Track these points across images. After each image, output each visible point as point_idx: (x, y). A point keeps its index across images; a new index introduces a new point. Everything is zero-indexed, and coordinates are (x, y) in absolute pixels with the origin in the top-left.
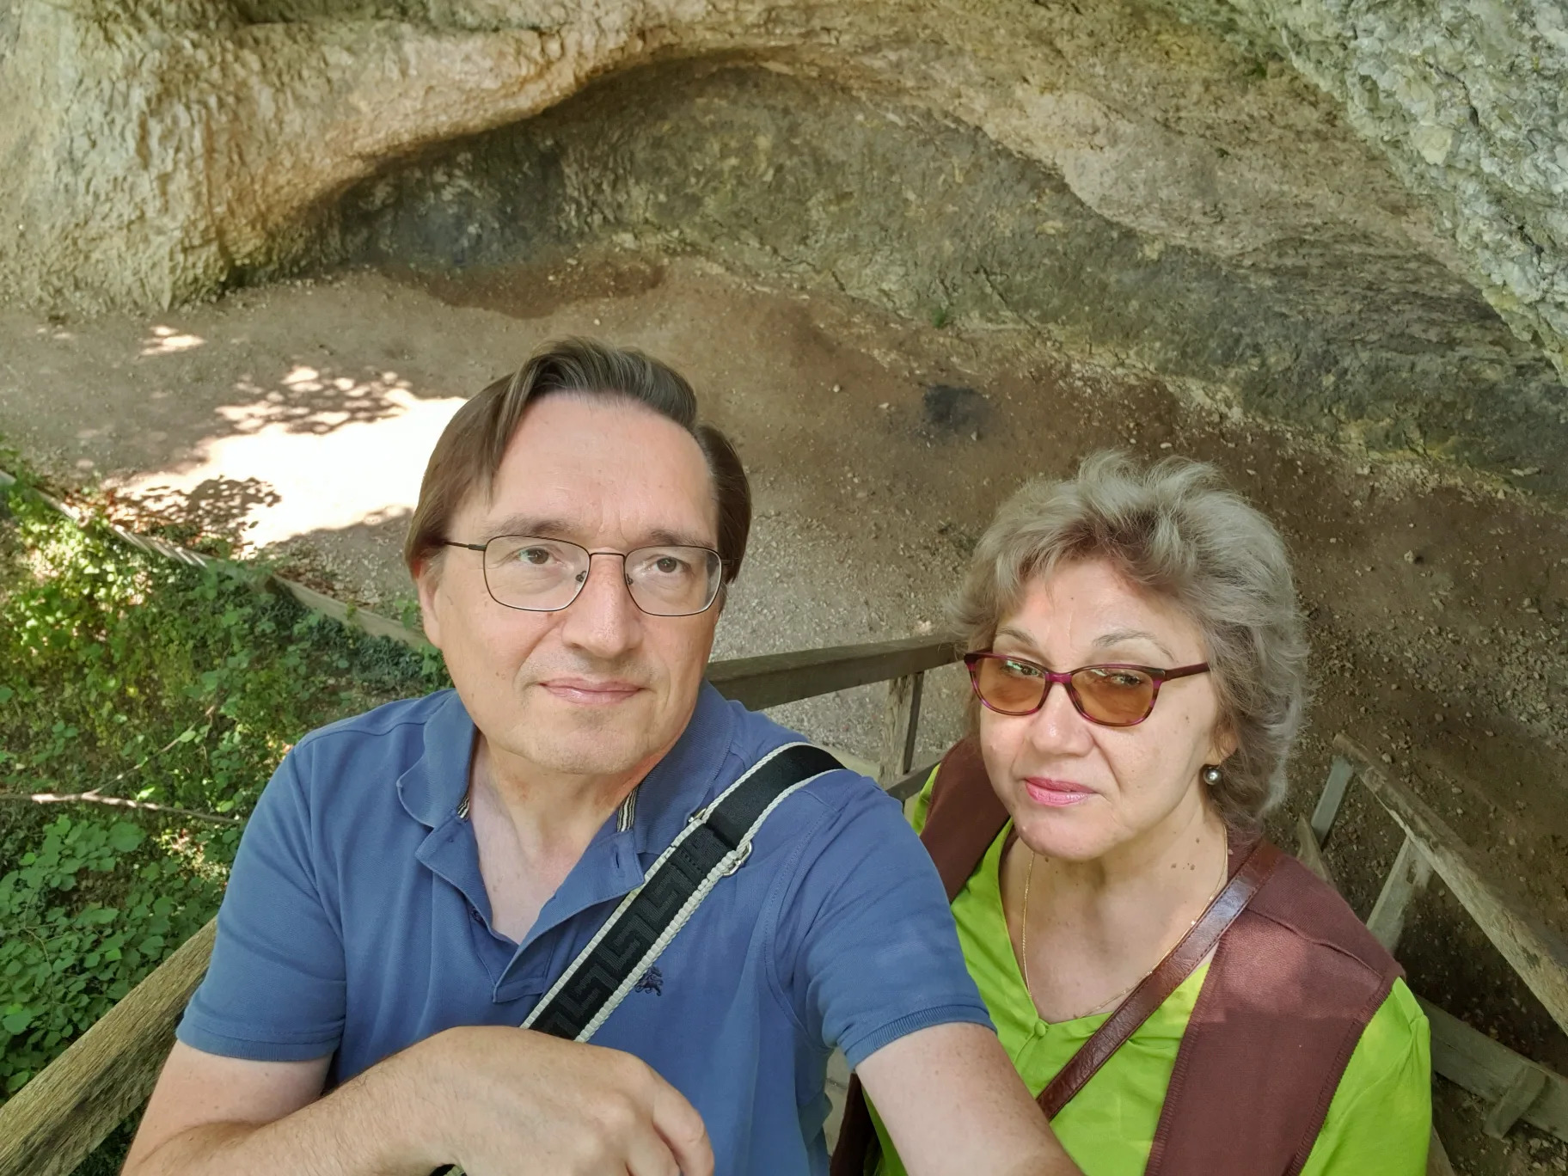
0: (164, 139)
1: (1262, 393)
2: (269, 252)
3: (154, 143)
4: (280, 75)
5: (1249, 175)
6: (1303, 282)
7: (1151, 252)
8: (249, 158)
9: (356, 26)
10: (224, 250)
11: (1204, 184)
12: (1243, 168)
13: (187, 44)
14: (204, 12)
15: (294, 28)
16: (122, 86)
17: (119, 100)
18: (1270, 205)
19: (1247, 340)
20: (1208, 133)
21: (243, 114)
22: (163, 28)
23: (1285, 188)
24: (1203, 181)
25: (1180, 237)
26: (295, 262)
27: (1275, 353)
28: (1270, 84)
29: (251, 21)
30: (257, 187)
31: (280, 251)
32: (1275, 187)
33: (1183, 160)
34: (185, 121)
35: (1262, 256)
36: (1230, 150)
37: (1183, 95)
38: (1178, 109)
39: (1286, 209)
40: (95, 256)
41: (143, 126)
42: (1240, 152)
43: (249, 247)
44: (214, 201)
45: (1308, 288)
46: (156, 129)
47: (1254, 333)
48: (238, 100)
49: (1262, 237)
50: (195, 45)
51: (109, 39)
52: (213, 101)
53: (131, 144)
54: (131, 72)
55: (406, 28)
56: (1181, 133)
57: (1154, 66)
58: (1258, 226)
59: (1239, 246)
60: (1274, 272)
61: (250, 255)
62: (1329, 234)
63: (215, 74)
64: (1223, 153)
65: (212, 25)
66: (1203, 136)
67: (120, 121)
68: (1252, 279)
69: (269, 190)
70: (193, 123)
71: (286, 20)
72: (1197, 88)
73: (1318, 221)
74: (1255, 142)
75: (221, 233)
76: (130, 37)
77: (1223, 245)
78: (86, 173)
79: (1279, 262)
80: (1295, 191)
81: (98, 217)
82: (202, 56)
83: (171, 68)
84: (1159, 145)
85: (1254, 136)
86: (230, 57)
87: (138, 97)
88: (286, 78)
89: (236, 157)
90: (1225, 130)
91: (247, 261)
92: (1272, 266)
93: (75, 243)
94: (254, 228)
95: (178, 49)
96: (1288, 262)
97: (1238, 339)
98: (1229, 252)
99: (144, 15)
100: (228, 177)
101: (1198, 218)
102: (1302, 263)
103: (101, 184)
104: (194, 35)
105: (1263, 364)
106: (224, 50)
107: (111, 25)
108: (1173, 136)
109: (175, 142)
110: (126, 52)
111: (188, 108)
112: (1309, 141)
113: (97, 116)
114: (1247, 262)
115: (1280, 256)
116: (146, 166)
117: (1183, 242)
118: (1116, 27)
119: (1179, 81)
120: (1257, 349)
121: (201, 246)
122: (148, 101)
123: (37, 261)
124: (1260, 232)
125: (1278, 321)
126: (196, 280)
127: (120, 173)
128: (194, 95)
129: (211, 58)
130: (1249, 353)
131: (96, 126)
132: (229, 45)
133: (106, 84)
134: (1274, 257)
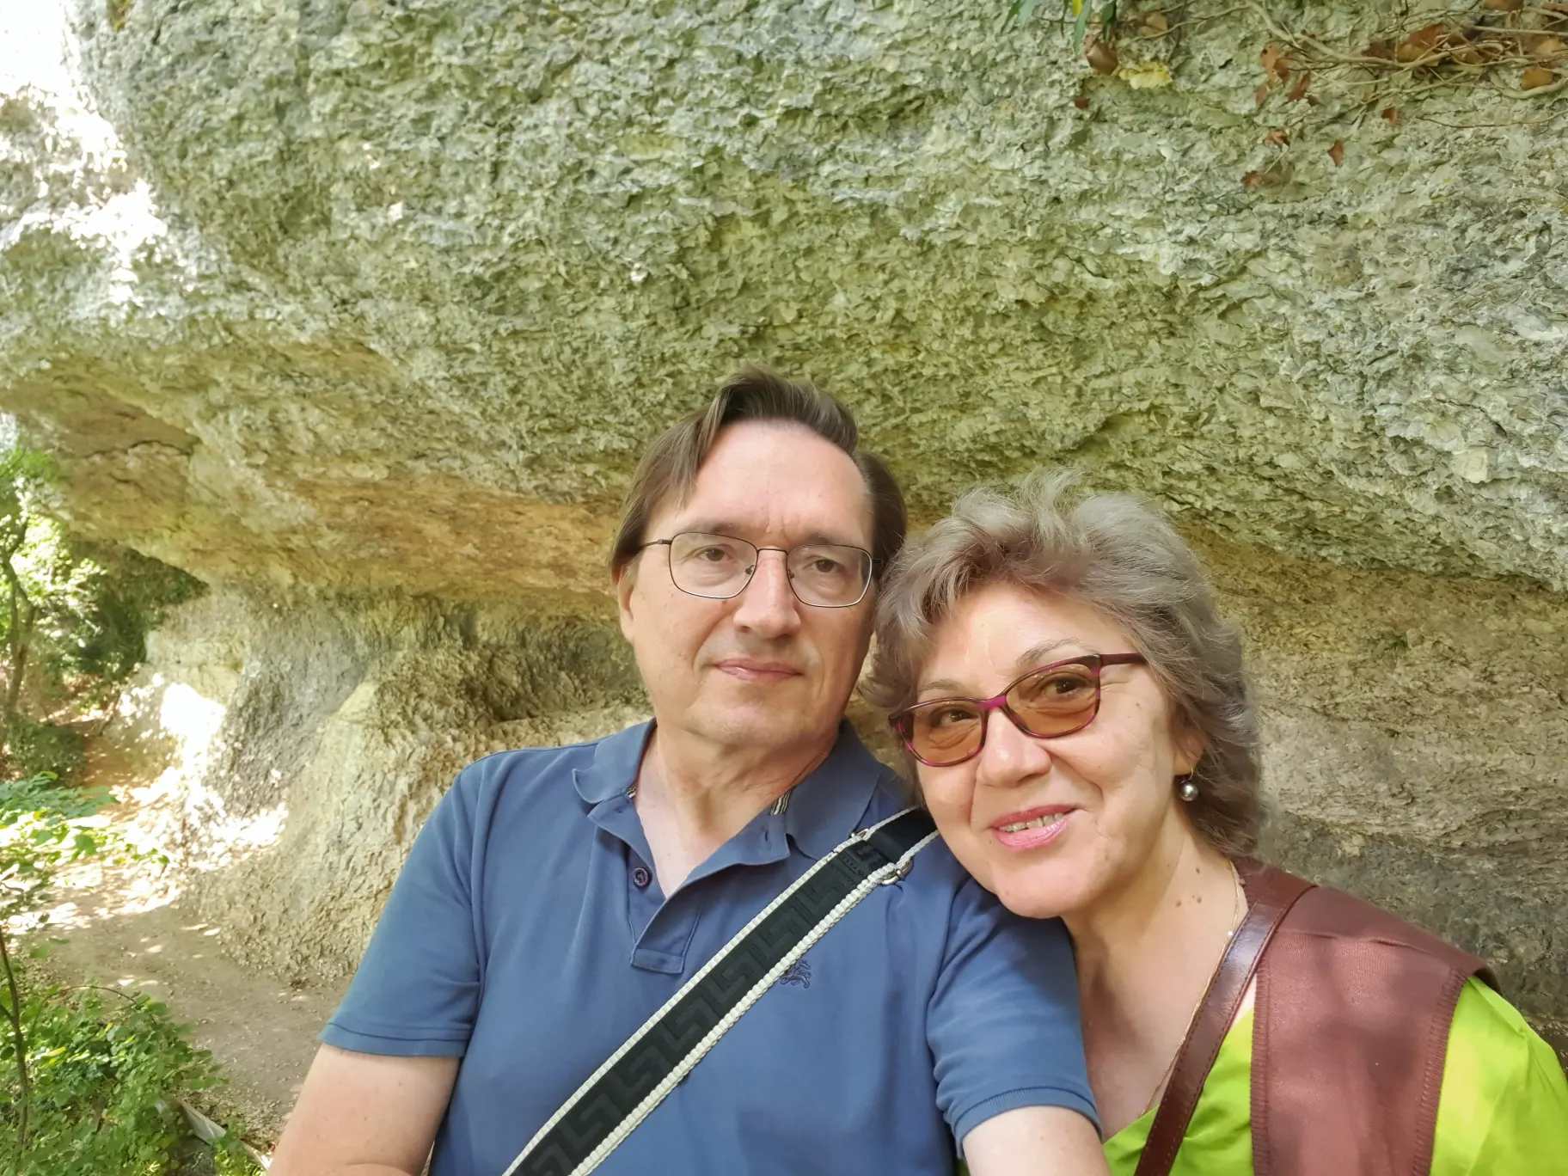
0: (418, 816)
1: (1522, 987)
3: (409, 821)
5: (1427, 750)
6: (1526, 860)
7: (1352, 847)
9: (588, 715)
11: (1382, 766)
12: (1417, 744)
13: (449, 739)
14: (466, 716)
15: (537, 721)
16: (391, 777)
17: (387, 788)
18: (1459, 778)
19: (1484, 931)
20: (1371, 715)
22: (431, 728)
23: (1469, 757)
24: (1382, 764)
25: (1375, 825)
27: (1523, 943)
28: (1414, 653)
29: (503, 719)
32: (1458, 759)
33: (1354, 745)
35: (1470, 835)
36: (1398, 728)
37: (1333, 682)
38: (1332, 696)
39: (1477, 779)
40: (342, 925)
41: (403, 808)
42: (1410, 728)
45: (1535, 867)
46: (412, 808)
47: (1490, 922)
49: (1465, 813)
50: (455, 739)
51: (388, 741)
53: (391, 822)
54: (400, 765)
55: (628, 710)
56: (1344, 720)
57: (1296, 658)
58: (1456, 802)
59: (1441, 826)
60: (1490, 851)
62: (1533, 801)
64: (1393, 734)
65: (471, 723)
66: (1366, 719)
67: (384, 804)
68: (1469, 864)
71: (531, 716)
72: (1345, 672)
73: (1516, 788)
74: (1423, 717)
76: (404, 738)
77: (1426, 827)
78: (349, 852)
79: (1492, 839)
80: (1480, 759)
81: (352, 889)
82: (459, 747)
83: (432, 759)
84: (1325, 735)
85: (1418, 710)
86: (482, 747)
87: (402, 784)
90: (1386, 709)
92: (1484, 845)
93: (328, 915)
95: (441, 743)
96: (1501, 837)
97: (1475, 930)
98: (1433, 833)
99: (418, 720)
101: (1387, 801)
102: (1515, 837)
103: (360, 860)
104: (455, 732)
105: (1512, 956)
106: (478, 741)
107: (391, 731)
108: (1337, 725)
110: (399, 749)
112: (1476, 705)
113: (367, 803)
114: (1457, 843)
115: (1490, 832)
116: (399, 842)
117: (1380, 829)
118: (1250, 629)
119: (1325, 668)
120: (1500, 940)
122: (410, 786)
123: (293, 932)
124: (1459, 808)
125: (1514, 906)
127: (377, 849)
129: (466, 749)
130: (1491, 944)
131: (364, 810)
132: (483, 738)
133: (379, 777)
134: (1483, 834)
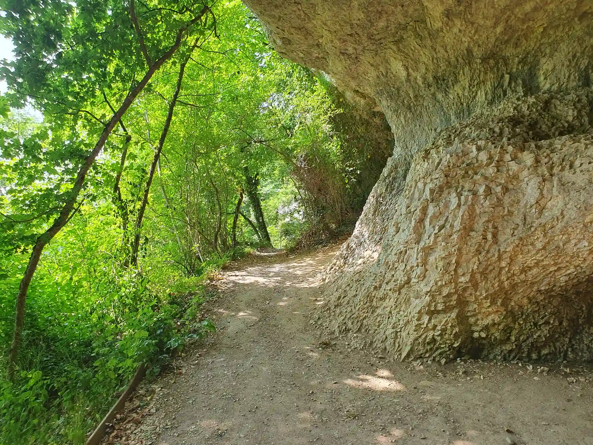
0: (435, 217)
2: (508, 330)
3: (427, 222)
4: (552, 168)
8: (501, 238)
10: (462, 319)
13: (474, 148)
16: (420, 185)
17: (417, 195)
21: (507, 200)
26: (535, 347)
30: (503, 264)
31: (520, 333)
34: (453, 206)
41: (424, 211)
43: (488, 321)
44: (460, 271)
46: (431, 210)
48: (506, 190)
50: (479, 149)
52: (481, 190)
61: (486, 328)
63: (491, 171)
65: (503, 139)
69: (516, 268)
70: (459, 205)
75: (462, 303)
81: (386, 282)
82: (483, 156)
83: (455, 167)
86: (508, 157)
88: (555, 170)
89: (489, 236)
91: (483, 335)
94: (493, 302)
95: (465, 154)
100: (478, 252)
106: (504, 152)
109: (442, 222)
111: (459, 195)
116: (418, 242)
121: (444, 311)
122: (433, 191)
126: (434, 340)
128: (467, 186)
129: (491, 158)
